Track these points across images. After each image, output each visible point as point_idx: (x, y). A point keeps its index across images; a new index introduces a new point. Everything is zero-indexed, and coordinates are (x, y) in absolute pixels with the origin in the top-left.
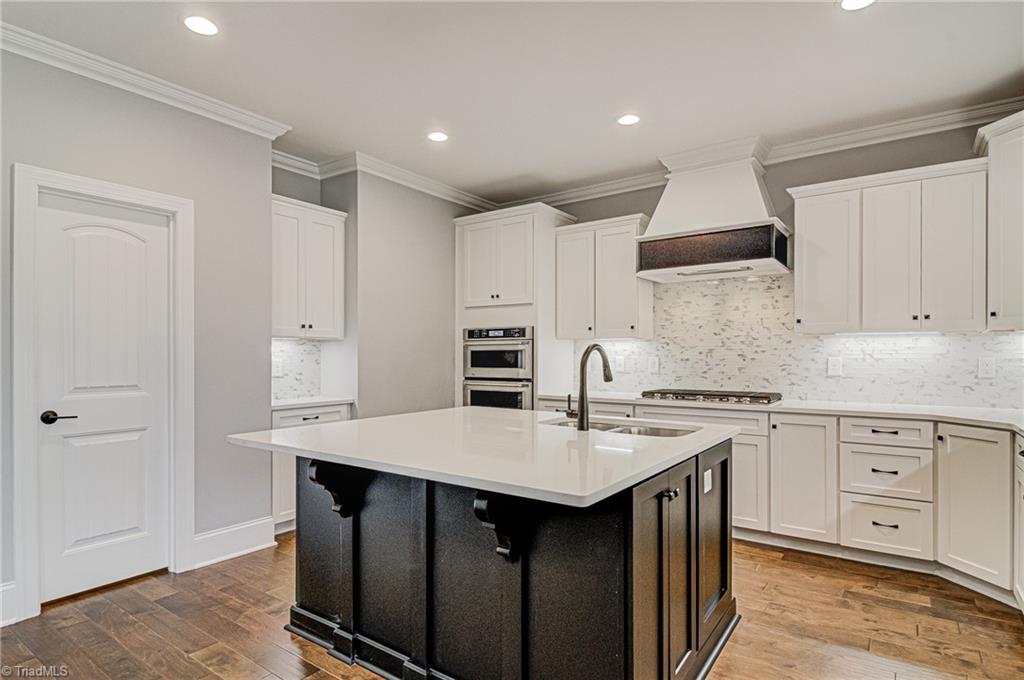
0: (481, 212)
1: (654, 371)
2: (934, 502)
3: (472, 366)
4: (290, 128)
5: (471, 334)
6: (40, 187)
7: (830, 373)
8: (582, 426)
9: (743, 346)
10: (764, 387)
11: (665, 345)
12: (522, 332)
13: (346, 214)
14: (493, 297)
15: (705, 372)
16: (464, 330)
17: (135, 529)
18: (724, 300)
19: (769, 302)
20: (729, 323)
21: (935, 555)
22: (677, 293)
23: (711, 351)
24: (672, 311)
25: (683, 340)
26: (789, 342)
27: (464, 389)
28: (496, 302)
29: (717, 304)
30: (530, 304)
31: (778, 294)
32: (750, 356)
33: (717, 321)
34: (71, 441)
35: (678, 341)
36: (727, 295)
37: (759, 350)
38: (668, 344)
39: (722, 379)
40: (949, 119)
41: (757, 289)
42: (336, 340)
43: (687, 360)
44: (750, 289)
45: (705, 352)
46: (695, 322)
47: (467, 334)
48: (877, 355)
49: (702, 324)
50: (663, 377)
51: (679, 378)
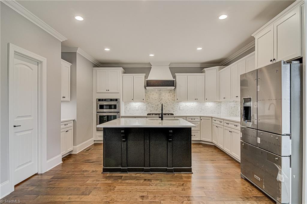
0: (99, 67)
2: (200, 130)
3: (100, 109)
4: (67, 39)
5: (99, 100)
6: (15, 51)
7: (180, 109)
8: (162, 119)
11: (148, 104)
12: (116, 100)
13: (71, 64)
14: (107, 90)
16: (97, 99)
17: (30, 161)
19: (170, 95)
20: (162, 99)
21: (200, 139)
23: (158, 105)
24: (149, 96)
25: (152, 102)
26: (173, 103)
27: (97, 115)
28: (108, 92)
29: (159, 95)
30: (119, 93)
31: (171, 93)
33: (159, 98)
34: (16, 134)
35: (151, 103)
36: (161, 93)
42: (68, 101)
43: (153, 107)
44: (166, 92)
45: (157, 105)
47: (98, 100)
48: (188, 106)
49: (156, 99)
50: (147, 111)
51: (151, 111)
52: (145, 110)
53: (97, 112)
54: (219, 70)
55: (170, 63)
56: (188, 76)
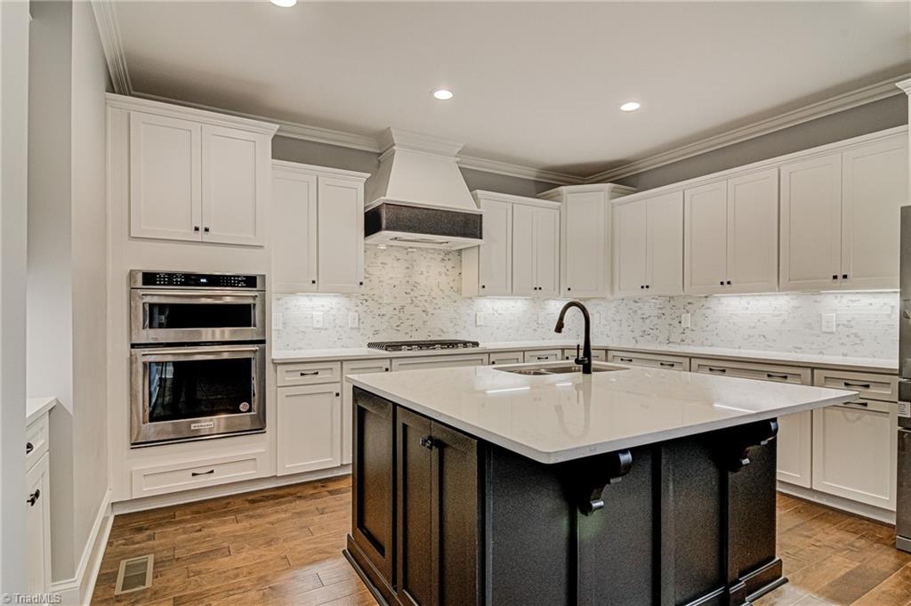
1: (354, 326)
9: (427, 304)
10: (440, 336)
11: (364, 302)
12: (250, 281)
14: (197, 229)
15: (398, 326)
18: (412, 265)
19: (444, 270)
20: (416, 285)
22: (375, 254)
23: (403, 307)
24: (370, 270)
25: (380, 297)
26: (455, 301)
27: (130, 361)
28: (200, 236)
29: (408, 268)
30: (261, 246)
31: (449, 265)
32: (430, 310)
33: (408, 282)
35: (375, 298)
36: (415, 261)
37: (437, 307)
38: (366, 301)
39: (411, 331)
40: (530, 172)
41: (435, 259)
43: (383, 315)
44: (431, 258)
45: (398, 308)
46: (391, 282)
47: (140, 278)
48: (500, 312)
49: (396, 283)
50: (362, 331)
51: (376, 332)
52: (352, 328)
53: (133, 346)
54: (612, 198)
55: (462, 145)
56: (515, 205)
